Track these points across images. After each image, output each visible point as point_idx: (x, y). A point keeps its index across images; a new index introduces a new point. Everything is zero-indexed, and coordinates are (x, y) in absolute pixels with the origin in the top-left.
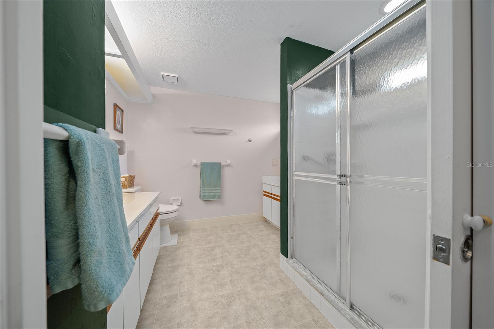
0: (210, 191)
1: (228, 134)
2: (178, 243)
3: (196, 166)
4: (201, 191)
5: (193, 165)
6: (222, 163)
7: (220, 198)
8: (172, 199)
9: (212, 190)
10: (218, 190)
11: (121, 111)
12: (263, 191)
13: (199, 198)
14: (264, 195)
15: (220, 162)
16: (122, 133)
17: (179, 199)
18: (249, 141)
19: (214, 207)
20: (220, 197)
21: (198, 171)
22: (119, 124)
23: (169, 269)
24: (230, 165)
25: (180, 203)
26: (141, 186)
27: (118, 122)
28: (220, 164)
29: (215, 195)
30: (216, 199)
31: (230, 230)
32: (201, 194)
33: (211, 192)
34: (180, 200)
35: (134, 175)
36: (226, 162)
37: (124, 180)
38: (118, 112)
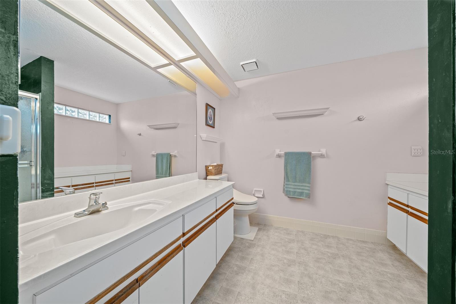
0: (295, 187)
1: (323, 114)
2: (255, 238)
3: (279, 156)
4: (284, 186)
5: (276, 155)
6: (312, 153)
7: (309, 198)
8: (255, 189)
9: (299, 186)
10: (305, 186)
11: (213, 110)
12: (389, 198)
13: (283, 193)
14: (390, 204)
15: (311, 151)
16: (214, 128)
17: (261, 191)
18: (359, 119)
19: (301, 207)
20: (309, 196)
21: (282, 162)
22: (211, 121)
23: (235, 268)
24: (325, 155)
25: (263, 195)
26: (227, 174)
27: (210, 119)
28: (310, 154)
29: (302, 192)
30: (303, 198)
31: (322, 243)
32: (284, 188)
33: (297, 189)
34: (263, 192)
35: (222, 164)
36: (319, 151)
37: (212, 168)
38: (210, 111)
